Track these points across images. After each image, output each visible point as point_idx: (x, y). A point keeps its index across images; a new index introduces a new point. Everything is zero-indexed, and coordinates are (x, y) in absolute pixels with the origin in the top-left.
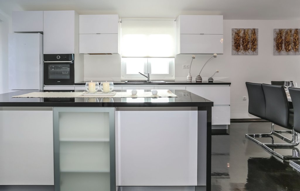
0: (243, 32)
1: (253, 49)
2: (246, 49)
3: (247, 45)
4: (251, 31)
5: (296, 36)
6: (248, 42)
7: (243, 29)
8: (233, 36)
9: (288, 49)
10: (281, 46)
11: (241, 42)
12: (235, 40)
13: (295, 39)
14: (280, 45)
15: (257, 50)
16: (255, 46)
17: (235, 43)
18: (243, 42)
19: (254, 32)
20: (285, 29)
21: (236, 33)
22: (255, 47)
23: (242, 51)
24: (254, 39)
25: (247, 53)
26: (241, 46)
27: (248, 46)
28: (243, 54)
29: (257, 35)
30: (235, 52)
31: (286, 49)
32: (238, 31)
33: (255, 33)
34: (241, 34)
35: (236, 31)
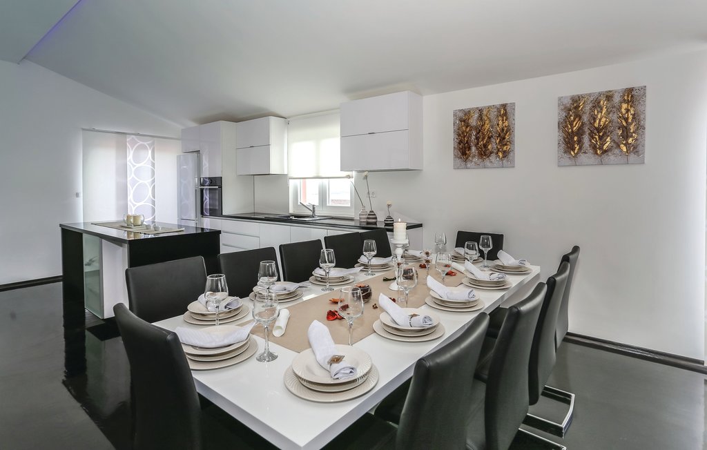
0: (476, 116)
1: (500, 154)
2: (485, 155)
3: (485, 146)
4: (496, 110)
5: (628, 111)
6: (489, 138)
7: (477, 108)
8: (456, 128)
9: (601, 148)
10: (580, 142)
11: (473, 137)
12: (459, 135)
13: (626, 120)
14: (576, 138)
15: (512, 154)
16: (506, 145)
17: (459, 143)
18: (477, 138)
19: (504, 111)
20: (590, 95)
21: (461, 120)
22: (505, 147)
23: (476, 159)
24: (503, 130)
25: (487, 162)
26: (473, 149)
27: (490, 147)
28: (478, 166)
29: (511, 119)
30: (459, 161)
31: (594, 148)
32: (465, 114)
33: (505, 114)
34: (473, 121)
35: (461, 114)
